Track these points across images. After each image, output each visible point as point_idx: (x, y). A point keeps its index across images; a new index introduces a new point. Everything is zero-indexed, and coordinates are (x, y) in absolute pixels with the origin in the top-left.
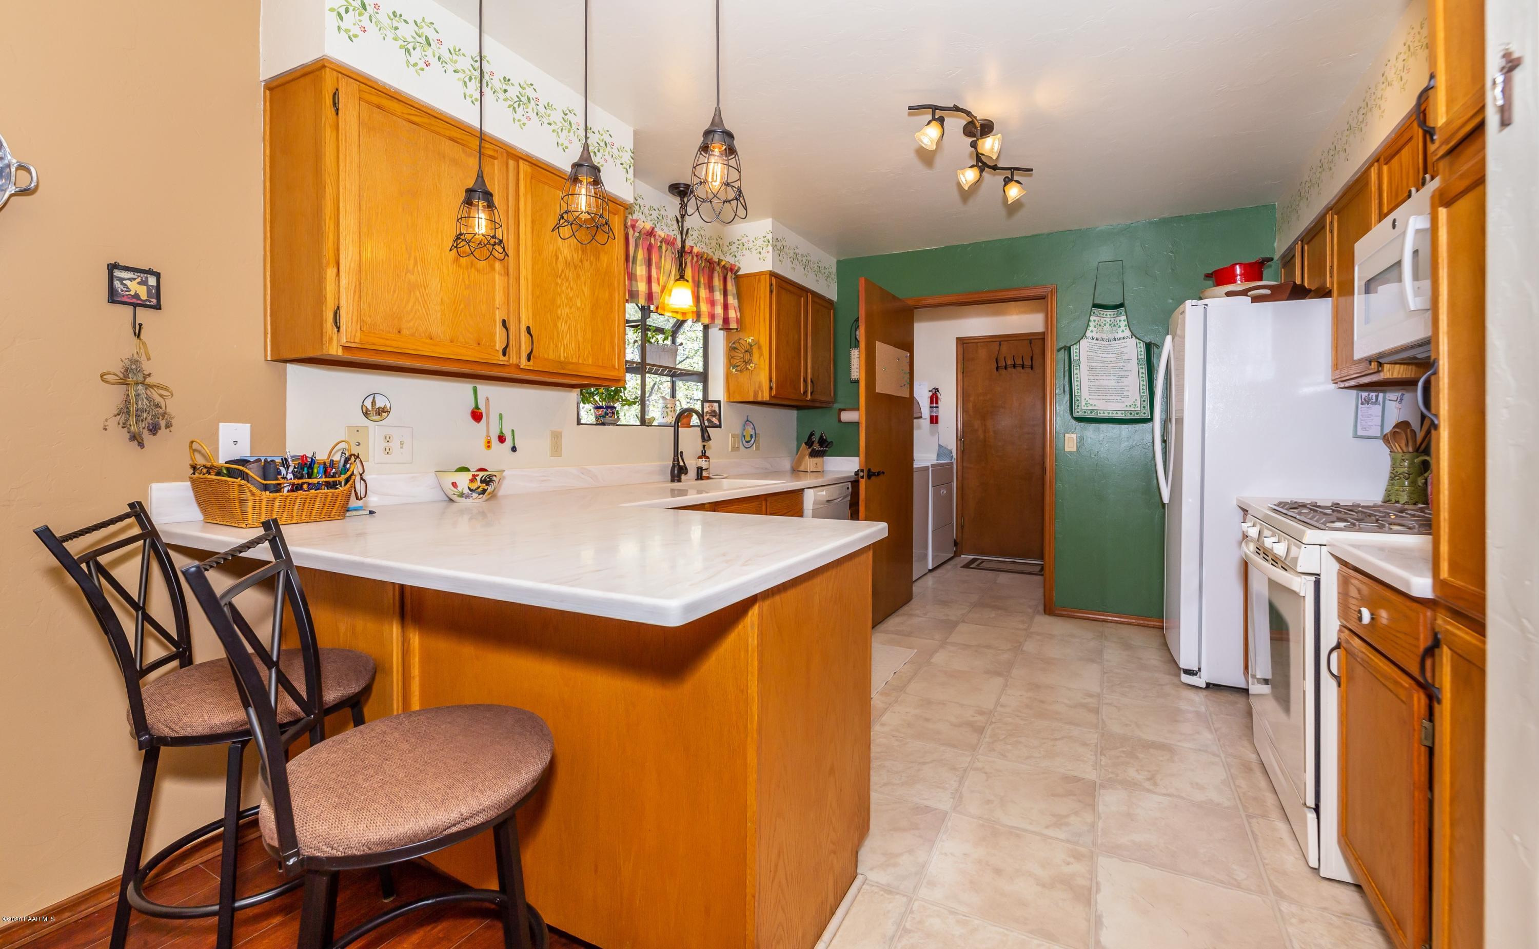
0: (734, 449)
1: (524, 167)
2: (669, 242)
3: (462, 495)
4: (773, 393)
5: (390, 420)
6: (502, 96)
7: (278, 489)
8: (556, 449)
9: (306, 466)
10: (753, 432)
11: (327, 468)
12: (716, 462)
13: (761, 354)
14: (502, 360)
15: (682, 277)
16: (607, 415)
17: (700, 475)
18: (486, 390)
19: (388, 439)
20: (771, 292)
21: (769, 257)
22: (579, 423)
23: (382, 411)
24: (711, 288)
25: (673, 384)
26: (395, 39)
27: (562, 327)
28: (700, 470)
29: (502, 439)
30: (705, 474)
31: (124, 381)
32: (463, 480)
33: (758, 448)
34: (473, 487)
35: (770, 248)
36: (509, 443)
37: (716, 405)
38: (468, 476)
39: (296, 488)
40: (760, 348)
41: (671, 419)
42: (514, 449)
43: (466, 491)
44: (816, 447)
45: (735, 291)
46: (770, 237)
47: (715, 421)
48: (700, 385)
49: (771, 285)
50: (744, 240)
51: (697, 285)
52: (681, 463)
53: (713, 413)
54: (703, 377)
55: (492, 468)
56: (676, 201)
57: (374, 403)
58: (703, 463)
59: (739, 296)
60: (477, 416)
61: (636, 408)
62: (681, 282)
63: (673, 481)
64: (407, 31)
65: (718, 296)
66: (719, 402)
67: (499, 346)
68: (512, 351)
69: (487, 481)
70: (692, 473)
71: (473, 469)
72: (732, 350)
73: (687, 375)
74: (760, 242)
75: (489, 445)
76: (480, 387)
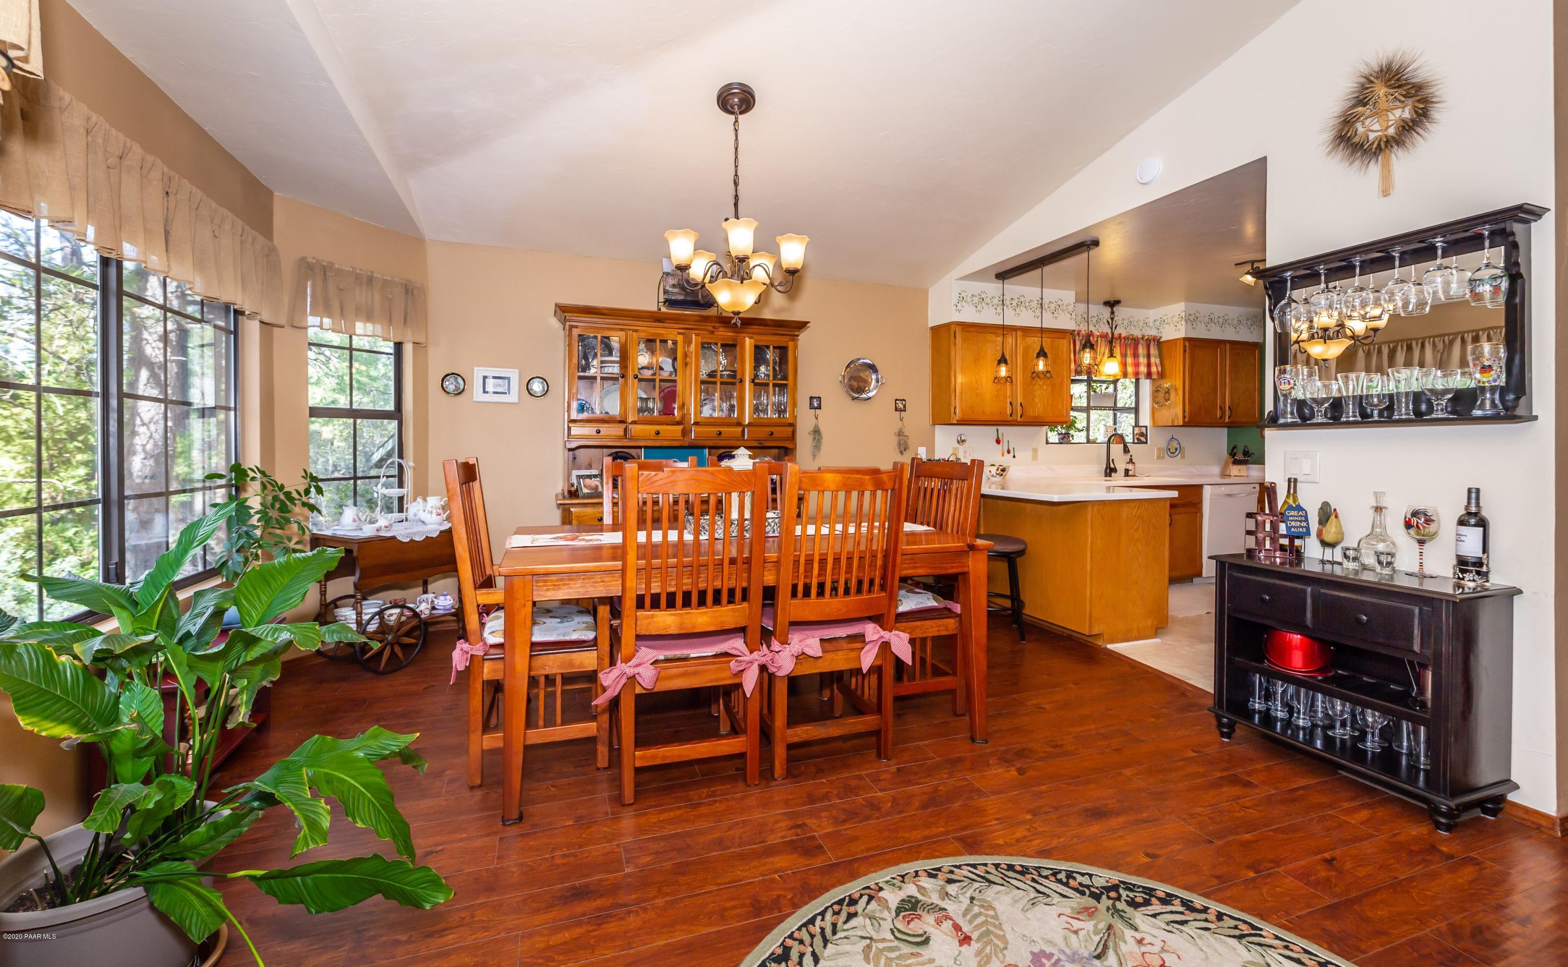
0: (1159, 457)
1: (1019, 333)
2: (1103, 336)
3: (993, 476)
4: (1187, 420)
5: (966, 444)
8: (1035, 457)
10: (1178, 446)
12: (1139, 466)
13: (1177, 394)
14: (1010, 419)
15: (1112, 355)
16: (1065, 439)
17: (1127, 473)
18: (1002, 429)
19: (966, 453)
20: (1185, 351)
21: (1183, 328)
22: (1047, 443)
23: (963, 441)
24: (1136, 355)
25: (1115, 415)
26: (973, 304)
27: (1037, 400)
28: (1127, 471)
29: (1009, 452)
30: (1130, 473)
31: (899, 435)
32: (993, 470)
33: (1182, 457)
34: (997, 473)
35: (1183, 322)
36: (1012, 454)
37: (1144, 429)
38: (995, 468)
40: (1176, 390)
41: (1106, 440)
42: (1015, 456)
43: (995, 474)
44: (1240, 456)
45: (1157, 353)
46: (1183, 314)
47: (1143, 439)
48: (1133, 416)
49: (1185, 346)
50: (1164, 318)
51: (1124, 356)
52: (1112, 466)
53: (1142, 434)
54: (1136, 410)
55: (1005, 465)
56: (1109, 309)
57: (961, 438)
58: (1130, 467)
59: (1161, 356)
60: (998, 442)
61: (1084, 434)
62: (1112, 359)
63: (1106, 476)
64: (976, 300)
65: (1143, 360)
66: (1146, 427)
67: (1009, 413)
68: (1014, 415)
69: (1003, 470)
70: (1121, 472)
71: (997, 465)
72: (1155, 392)
73: (1125, 409)
74: (1176, 319)
75: (1003, 455)
76: (1000, 428)
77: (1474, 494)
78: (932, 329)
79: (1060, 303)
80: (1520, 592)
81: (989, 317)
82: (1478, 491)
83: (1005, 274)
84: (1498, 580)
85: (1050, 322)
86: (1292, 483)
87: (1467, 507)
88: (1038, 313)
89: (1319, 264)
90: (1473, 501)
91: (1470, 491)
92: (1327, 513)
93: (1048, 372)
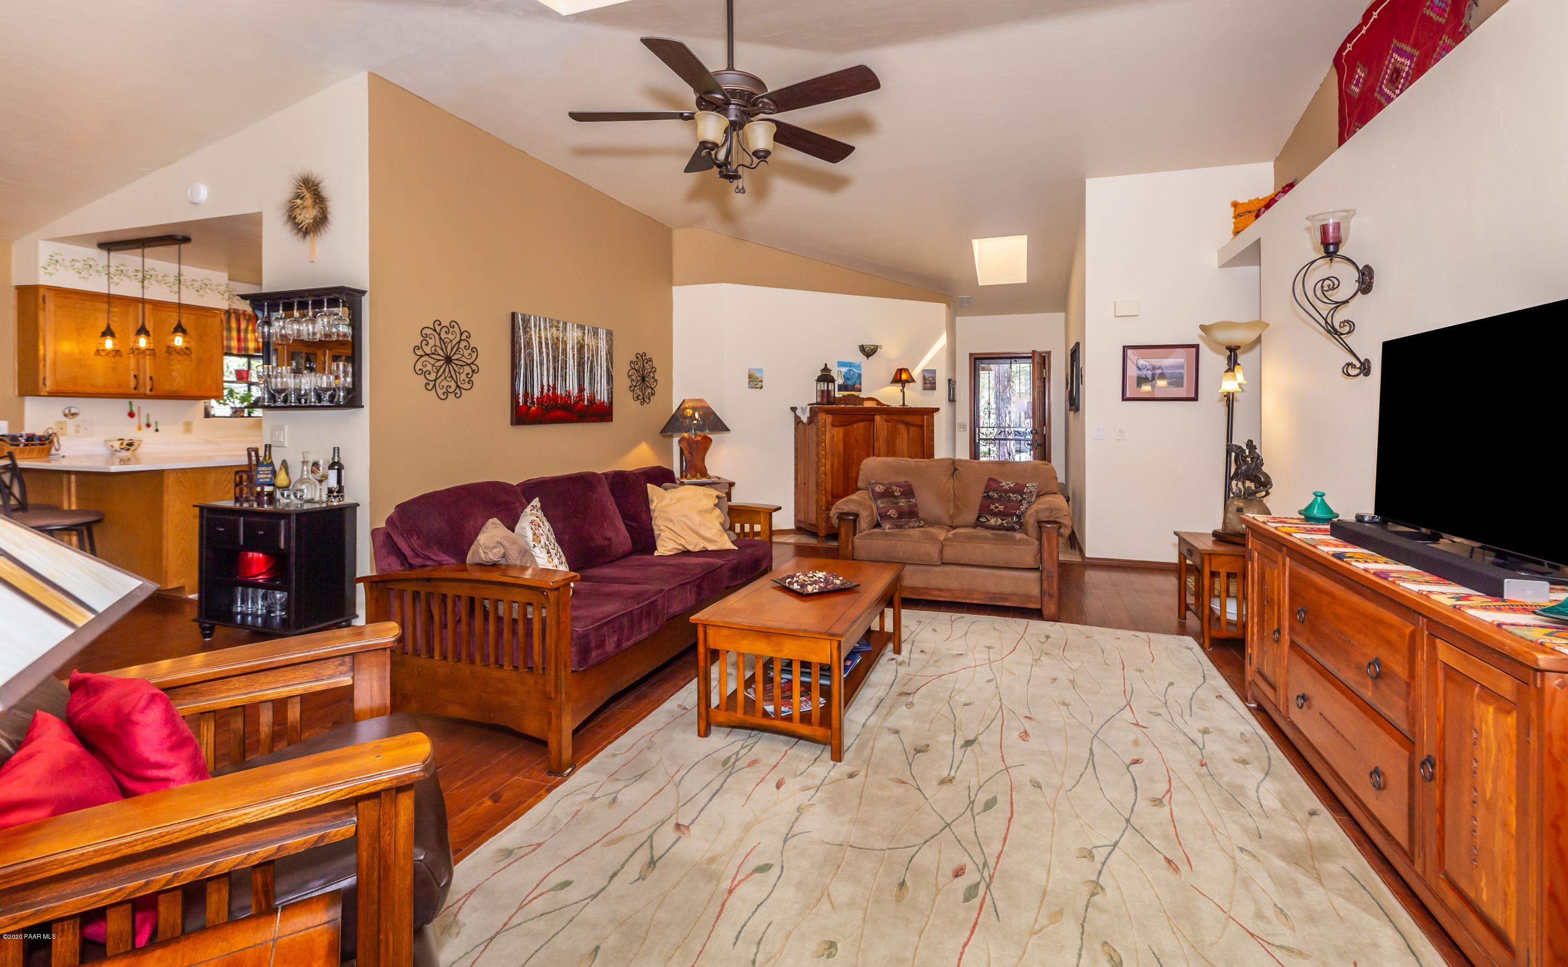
3: (116, 451)
5: (78, 418)
6: (134, 278)
7: (17, 445)
8: (188, 429)
9: (30, 438)
11: (40, 438)
14: (134, 392)
18: (135, 402)
19: (78, 426)
23: (74, 415)
26: (73, 269)
27: (172, 374)
29: (148, 425)
32: (117, 445)
34: (123, 447)
36: (153, 428)
38: (122, 442)
39: (26, 445)
42: (157, 430)
43: (119, 449)
55: (135, 439)
57: (70, 411)
60: (131, 415)
64: (79, 265)
67: (148, 388)
68: (141, 388)
69: (133, 445)
71: (126, 439)
75: (140, 428)
76: (133, 401)
77: (336, 450)
78: (19, 288)
79: (207, 282)
80: (358, 505)
81: (97, 284)
82: (338, 448)
83: (111, 245)
84: (348, 500)
85: (190, 298)
86: (268, 447)
87: (333, 458)
88: (176, 288)
89: (280, 298)
90: (336, 455)
91: (334, 449)
92: (284, 464)
93: (187, 348)
